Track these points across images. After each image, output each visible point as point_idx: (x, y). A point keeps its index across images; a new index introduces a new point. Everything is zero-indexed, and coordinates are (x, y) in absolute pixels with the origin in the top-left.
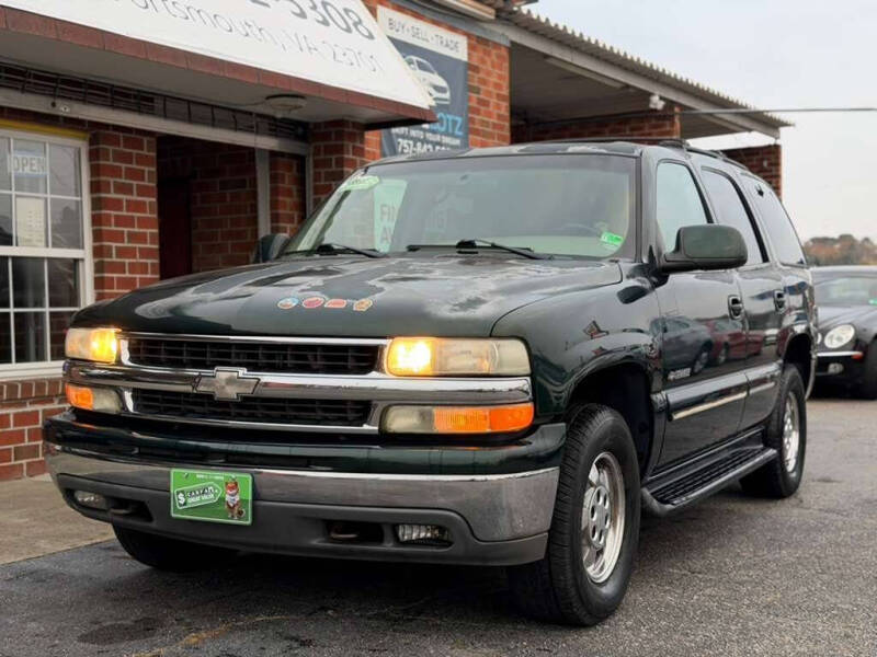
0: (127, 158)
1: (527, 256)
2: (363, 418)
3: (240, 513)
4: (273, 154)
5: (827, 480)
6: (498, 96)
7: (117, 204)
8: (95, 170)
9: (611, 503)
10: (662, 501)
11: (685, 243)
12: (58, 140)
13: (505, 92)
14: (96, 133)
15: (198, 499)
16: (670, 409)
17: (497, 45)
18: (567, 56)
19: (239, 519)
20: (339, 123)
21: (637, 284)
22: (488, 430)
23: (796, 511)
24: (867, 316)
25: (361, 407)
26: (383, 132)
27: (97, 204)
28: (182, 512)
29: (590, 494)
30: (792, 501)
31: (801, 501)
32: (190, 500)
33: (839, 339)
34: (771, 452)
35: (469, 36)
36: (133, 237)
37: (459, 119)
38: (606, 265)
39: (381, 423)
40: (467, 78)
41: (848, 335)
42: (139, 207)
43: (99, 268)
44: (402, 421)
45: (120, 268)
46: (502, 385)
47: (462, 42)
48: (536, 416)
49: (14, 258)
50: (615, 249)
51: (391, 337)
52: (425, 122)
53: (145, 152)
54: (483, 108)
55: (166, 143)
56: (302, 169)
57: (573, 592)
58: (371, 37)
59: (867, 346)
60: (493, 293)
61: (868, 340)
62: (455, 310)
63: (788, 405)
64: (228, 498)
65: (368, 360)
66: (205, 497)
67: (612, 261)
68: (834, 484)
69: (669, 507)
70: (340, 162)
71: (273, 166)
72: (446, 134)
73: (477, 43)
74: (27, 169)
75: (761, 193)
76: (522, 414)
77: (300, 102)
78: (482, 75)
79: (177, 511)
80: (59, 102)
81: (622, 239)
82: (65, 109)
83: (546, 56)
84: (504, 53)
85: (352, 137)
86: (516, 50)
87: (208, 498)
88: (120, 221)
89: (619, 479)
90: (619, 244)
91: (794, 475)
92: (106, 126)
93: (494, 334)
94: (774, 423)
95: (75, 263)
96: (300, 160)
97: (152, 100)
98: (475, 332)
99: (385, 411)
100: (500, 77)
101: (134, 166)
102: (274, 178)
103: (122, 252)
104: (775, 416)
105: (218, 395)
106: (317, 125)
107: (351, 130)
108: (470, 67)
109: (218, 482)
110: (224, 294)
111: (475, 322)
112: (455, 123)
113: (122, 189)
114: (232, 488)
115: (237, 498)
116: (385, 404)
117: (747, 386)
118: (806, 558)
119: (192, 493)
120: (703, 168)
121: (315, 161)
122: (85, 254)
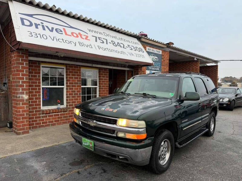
0: (104, 72)
1: (154, 97)
2: (114, 133)
3: (92, 148)
4: (128, 71)
5: (220, 132)
6: (167, 60)
7: (102, 79)
8: (99, 74)
9: (167, 149)
10: (180, 145)
11: (187, 95)
12: (94, 70)
13: (168, 59)
14: (100, 69)
15: (86, 144)
16: (182, 128)
17: (167, 51)
18: (180, 52)
20: (138, 66)
21: (176, 104)
22: (136, 139)
23: (212, 140)
24: (231, 96)
25: (113, 131)
26: (147, 67)
27: (99, 79)
29: (162, 148)
30: (212, 137)
31: (213, 138)
33: (226, 100)
34: (207, 130)
35: (162, 50)
36: (105, 84)
37: (160, 63)
38: (169, 101)
39: (117, 134)
40: (161, 57)
41: (227, 99)
42: (106, 79)
43: (100, 89)
44: (121, 135)
45: (103, 89)
46: (141, 130)
47: (161, 51)
48: (147, 136)
49: (87, 88)
50: (172, 96)
51: (119, 118)
52: (151, 65)
53: (107, 71)
54: (164, 62)
55: (110, 70)
56: (132, 72)
57: (156, 169)
58: (143, 52)
59: (231, 101)
60: (141, 109)
61: (231, 100)
62: (132, 114)
63: (212, 119)
64: (90, 145)
65: (115, 122)
67: (170, 99)
68: (221, 133)
69: (182, 146)
70: (138, 72)
71: (128, 72)
72: (157, 66)
73: (163, 51)
74: (89, 74)
75: (208, 80)
76: (144, 136)
77: (130, 63)
78: (164, 56)
79: (83, 145)
80: (93, 64)
81: (174, 94)
82: (94, 65)
83: (176, 53)
84: (168, 52)
85: (140, 68)
86: (170, 52)
88: (103, 82)
89: (169, 143)
90: (173, 95)
91: (212, 132)
92: (101, 68)
93: (138, 119)
94: (208, 123)
95: (96, 88)
96: (132, 71)
97: (108, 64)
98: (134, 119)
99: (117, 133)
100: (167, 56)
101: (105, 73)
102: (128, 74)
103: (103, 86)
104: (209, 122)
105: (91, 125)
106: (135, 66)
107: (140, 67)
108: (162, 55)
110: (95, 105)
111: (135, 116)
112: (159, 64)
113: (103, 77)
114: (91, 143)
116: (117, 131)
117: (202, 119)
118: (211, 155)
120: (195, 77)
121: (134, 72)
122: (98, 87)
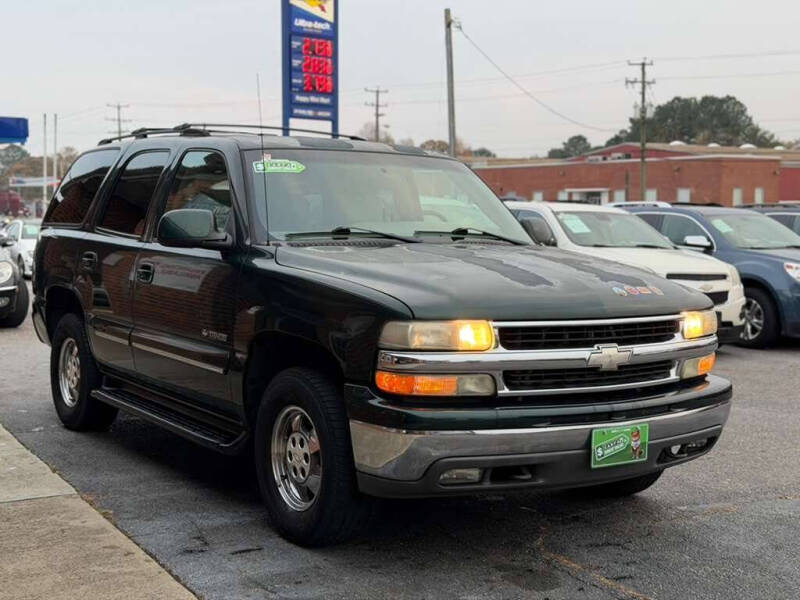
3: (640, 453)
15: (612, 449)
19: (640, 457)
28: (599, 463)
32: (606, 452)
39: (681, 373)
44: (688, 370)
64: (633, 444)
66: (617, 447)
79: (596, 462)
87: (620, 447)
109: (626, 433)
114: (635, 436)
115: (639, 442)
119: (608, 446)
